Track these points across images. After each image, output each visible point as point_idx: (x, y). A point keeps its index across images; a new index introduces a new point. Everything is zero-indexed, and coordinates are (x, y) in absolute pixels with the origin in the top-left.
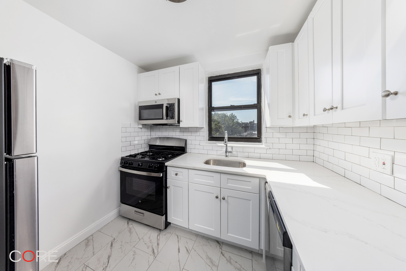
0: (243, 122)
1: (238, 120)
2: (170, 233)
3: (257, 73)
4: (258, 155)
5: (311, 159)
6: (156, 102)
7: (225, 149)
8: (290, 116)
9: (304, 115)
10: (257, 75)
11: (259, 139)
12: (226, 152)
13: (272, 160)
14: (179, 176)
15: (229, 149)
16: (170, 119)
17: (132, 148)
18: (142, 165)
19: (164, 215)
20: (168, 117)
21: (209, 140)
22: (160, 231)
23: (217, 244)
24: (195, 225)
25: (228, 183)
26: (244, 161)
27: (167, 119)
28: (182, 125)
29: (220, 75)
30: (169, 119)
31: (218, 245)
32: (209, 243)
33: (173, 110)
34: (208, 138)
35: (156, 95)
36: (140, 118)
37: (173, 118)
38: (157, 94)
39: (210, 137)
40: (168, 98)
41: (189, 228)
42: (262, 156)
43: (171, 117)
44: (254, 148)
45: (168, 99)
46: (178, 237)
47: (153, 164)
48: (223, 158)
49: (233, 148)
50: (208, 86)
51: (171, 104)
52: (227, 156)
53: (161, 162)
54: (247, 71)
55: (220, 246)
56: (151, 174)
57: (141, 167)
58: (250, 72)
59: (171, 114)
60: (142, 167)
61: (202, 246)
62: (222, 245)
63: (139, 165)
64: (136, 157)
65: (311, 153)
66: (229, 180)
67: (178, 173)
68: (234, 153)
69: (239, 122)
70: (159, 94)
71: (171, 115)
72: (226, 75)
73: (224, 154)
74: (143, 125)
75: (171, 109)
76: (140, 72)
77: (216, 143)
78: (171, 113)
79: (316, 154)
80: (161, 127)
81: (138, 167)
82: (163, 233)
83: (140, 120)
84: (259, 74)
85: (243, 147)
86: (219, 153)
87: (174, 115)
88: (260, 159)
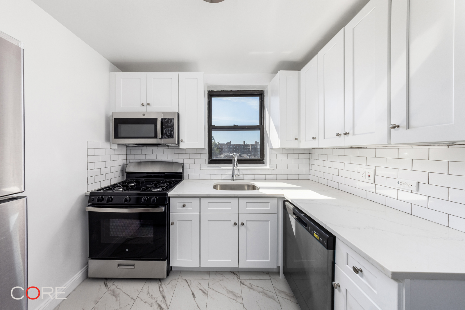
0: (220, 143)
1: (215, 140)
2: (175, 280)
3: (260, 94)
4: (263, 177)
5: (307, 177)
6: (144, 115)
7: (231, 173)
8: (296, 139)
9: (313, 138)
10: (260, 96)
11: (262, 160)
12: (233, 176)
13: (276, 180)
14: (189, 208)
15: (236, 172)
16: (167, 137)
17: (103, 177)
18: (130, 200)
19: (166, 259)
20: (164, 135)
21: (209, 164)
22: (161, 281)
23: (233, 275)
24: (208, 260)
25: (246, 208)
26: (254, 184)
27: (162, 137)
28: (182, 146)
29: (223, 90)
30: (165, 138)
31: (235, 276)
32: (224, 276)
33: (171, 127)
34: (208, 161)
35: (143, 105)
36: (116, 136)
37: (171, 136)
38: (145, 104)
39: (210, 160)
40: (163, 111)
41: (200, 266)
42: (267, 177)
43: (168, 136)
44: (260, 170)
45: (163, 113)
46: (186, 281)
47: (149, 197)
48: (230, 182)
49: (240, 170)
50: (208, 101)
51: (169, 119)
52: (233, 180)
53: (159, 192)
54: (251, 91)
55: (237, 277)
56: (149, 210)
57: (128, 203)
58: (254, 92)
59: (169, 132)
60: (130, 203)
61: (218, 282)
62: (238, 275)
63: (126, 200)
64: (114, 190)
65: (307, 172)
66: (247, 204)
67: (186, 204)
68: (241, 176)
69: (216, 142)
70: (149, 104)
71: (167, 133)
72: (229, 91)
73: (231, 178)
74: (119, 145)
75: (168, 125)
76: (112, 71)
77: (218, 167)
78: (169, 130)
79: (312, 172)
80: (145, 147)
81: (124, 203)
82: (167, 282)
83: (115, 138)
84: (262, 95)
85: (249, 169)
86: (224, 177)
87: (172, 133)
88: (265, 180)
